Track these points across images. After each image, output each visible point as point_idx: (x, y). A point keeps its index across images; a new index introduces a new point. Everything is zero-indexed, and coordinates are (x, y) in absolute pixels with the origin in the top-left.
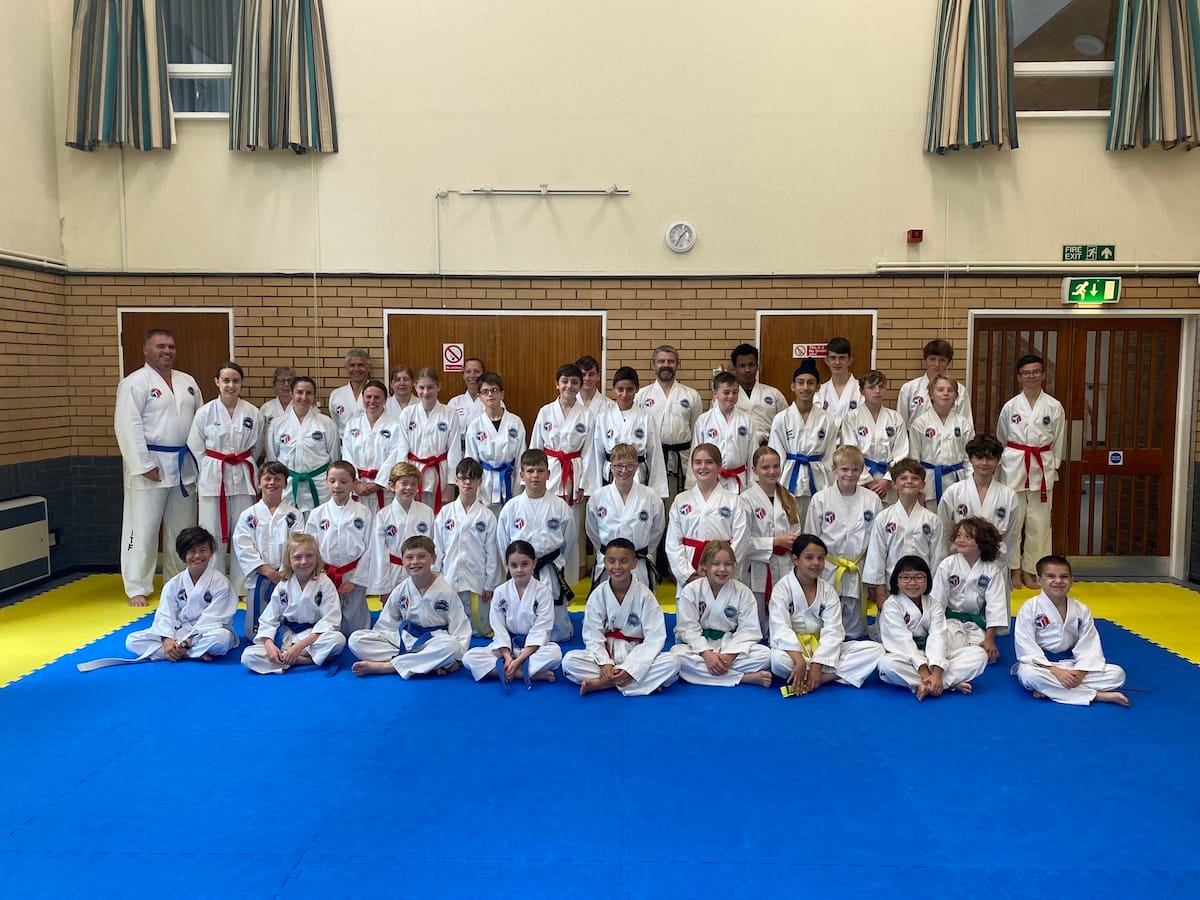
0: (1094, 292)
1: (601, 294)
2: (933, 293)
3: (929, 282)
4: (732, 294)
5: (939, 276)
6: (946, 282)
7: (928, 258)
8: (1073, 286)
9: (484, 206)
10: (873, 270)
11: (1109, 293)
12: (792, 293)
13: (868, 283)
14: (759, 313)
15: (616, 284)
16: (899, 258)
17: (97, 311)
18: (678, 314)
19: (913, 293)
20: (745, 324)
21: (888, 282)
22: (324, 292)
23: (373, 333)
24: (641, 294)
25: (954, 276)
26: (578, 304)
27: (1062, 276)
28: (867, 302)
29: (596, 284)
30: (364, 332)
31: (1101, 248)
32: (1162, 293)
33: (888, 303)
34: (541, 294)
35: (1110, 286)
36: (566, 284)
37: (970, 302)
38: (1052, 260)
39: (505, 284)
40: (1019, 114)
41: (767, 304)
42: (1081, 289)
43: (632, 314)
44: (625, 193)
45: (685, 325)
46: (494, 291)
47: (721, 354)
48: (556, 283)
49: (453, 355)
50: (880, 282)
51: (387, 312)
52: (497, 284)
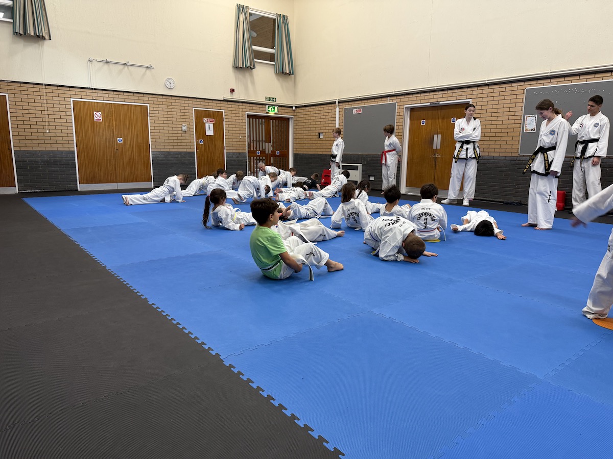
0: (273, 110)
1: (147, 99)
2: (237, 107)
3: (236, 104)
4: (186, 102)
5: (238, 102)
6: (240, 104)
7: (235, 97)
8: (269, 107)
9: (106, 66)
10: (222, 99)
12: (202, 103)
13: (221, 102)
14: (194, 108)
15: (152, 96)
16: (228, 96)
18: (171, 107)
19: (233, 106)
20: (190, 111)
21: (226, 103)
22: (47, 91)
23: (67, 106)
24: (159, 100)
25: (242, 102)
26: (140, 102)
27: (266, 105)
28: (222, 108)
29: (145, 95)
30: (64, 106)
31: (273, 98)
32: (286, 111)
33: (226, 109)
34: (127, 97)
35: (276, 108)
36: (135, 94)
37: (245, 110)
38: (263, 100)
39: (115, 93)
40: (255, 60)
41: (196, 106)
42: (270, 108)
43: (157, 106)
44: (153, 68)
45: (173, 110)
46: (111, 95)
47: (184, 120)
48: (132, 94)
49: (98, 116)
50: (224, 103)
51: (72, 99)
52: (112, 93)
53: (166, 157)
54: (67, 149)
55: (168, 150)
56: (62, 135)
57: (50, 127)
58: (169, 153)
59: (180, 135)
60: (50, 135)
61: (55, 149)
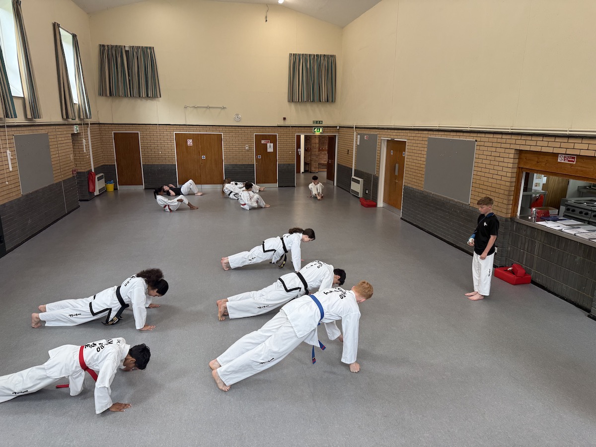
0: (318, 130)
1: (221, 129)
2: (289, 130)
3: (288, 128)
4: (248, 129)
7: (287, 123)
9: (195, 110)
10: (277, 125)
11: (321, 131)
13: (276, 128)
14: (255, 134)
15: (225, 127)
16: (282, 123)
17: (107, 132)
18: (238, 134)
19: (285, 130)
20: (252, 136)
21: (280, 128)
22: (160, 128)
23: (172, 137)
24: (230, 129)
25: (292, 127)
26: (217, 131)
27: (313, 127)
28: (276, 132)
29: (220, 127)
30: (170, 137)
31: (320, 121)
32: (331, 130)
33: (280, 132)
34: (208, 129)
35: (321, 129)
36: (214, 127)
37: (295, 132)
38: (310, 123)
39: (201, 127)
41: (256, 132)
42: (316, 130)
43: (228, 134)
44: (225, 108)
45: (239, 136)
46: (198, 128)
47: (247, 142)
48: (212, 127)
49: (190, 142)
50: (278, 128)
51: (174, 133)
52: (199, 127)
53: (233, 168)
54: (171, 163)
55: (235, 163)
56: (168, 154)
57: (162, 150)
58: (236, 165)
59: (244, 153)
60: (162, 154)
61: (165, 163)
